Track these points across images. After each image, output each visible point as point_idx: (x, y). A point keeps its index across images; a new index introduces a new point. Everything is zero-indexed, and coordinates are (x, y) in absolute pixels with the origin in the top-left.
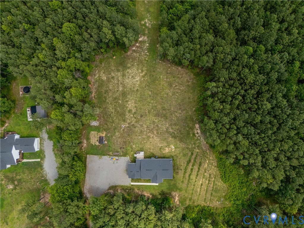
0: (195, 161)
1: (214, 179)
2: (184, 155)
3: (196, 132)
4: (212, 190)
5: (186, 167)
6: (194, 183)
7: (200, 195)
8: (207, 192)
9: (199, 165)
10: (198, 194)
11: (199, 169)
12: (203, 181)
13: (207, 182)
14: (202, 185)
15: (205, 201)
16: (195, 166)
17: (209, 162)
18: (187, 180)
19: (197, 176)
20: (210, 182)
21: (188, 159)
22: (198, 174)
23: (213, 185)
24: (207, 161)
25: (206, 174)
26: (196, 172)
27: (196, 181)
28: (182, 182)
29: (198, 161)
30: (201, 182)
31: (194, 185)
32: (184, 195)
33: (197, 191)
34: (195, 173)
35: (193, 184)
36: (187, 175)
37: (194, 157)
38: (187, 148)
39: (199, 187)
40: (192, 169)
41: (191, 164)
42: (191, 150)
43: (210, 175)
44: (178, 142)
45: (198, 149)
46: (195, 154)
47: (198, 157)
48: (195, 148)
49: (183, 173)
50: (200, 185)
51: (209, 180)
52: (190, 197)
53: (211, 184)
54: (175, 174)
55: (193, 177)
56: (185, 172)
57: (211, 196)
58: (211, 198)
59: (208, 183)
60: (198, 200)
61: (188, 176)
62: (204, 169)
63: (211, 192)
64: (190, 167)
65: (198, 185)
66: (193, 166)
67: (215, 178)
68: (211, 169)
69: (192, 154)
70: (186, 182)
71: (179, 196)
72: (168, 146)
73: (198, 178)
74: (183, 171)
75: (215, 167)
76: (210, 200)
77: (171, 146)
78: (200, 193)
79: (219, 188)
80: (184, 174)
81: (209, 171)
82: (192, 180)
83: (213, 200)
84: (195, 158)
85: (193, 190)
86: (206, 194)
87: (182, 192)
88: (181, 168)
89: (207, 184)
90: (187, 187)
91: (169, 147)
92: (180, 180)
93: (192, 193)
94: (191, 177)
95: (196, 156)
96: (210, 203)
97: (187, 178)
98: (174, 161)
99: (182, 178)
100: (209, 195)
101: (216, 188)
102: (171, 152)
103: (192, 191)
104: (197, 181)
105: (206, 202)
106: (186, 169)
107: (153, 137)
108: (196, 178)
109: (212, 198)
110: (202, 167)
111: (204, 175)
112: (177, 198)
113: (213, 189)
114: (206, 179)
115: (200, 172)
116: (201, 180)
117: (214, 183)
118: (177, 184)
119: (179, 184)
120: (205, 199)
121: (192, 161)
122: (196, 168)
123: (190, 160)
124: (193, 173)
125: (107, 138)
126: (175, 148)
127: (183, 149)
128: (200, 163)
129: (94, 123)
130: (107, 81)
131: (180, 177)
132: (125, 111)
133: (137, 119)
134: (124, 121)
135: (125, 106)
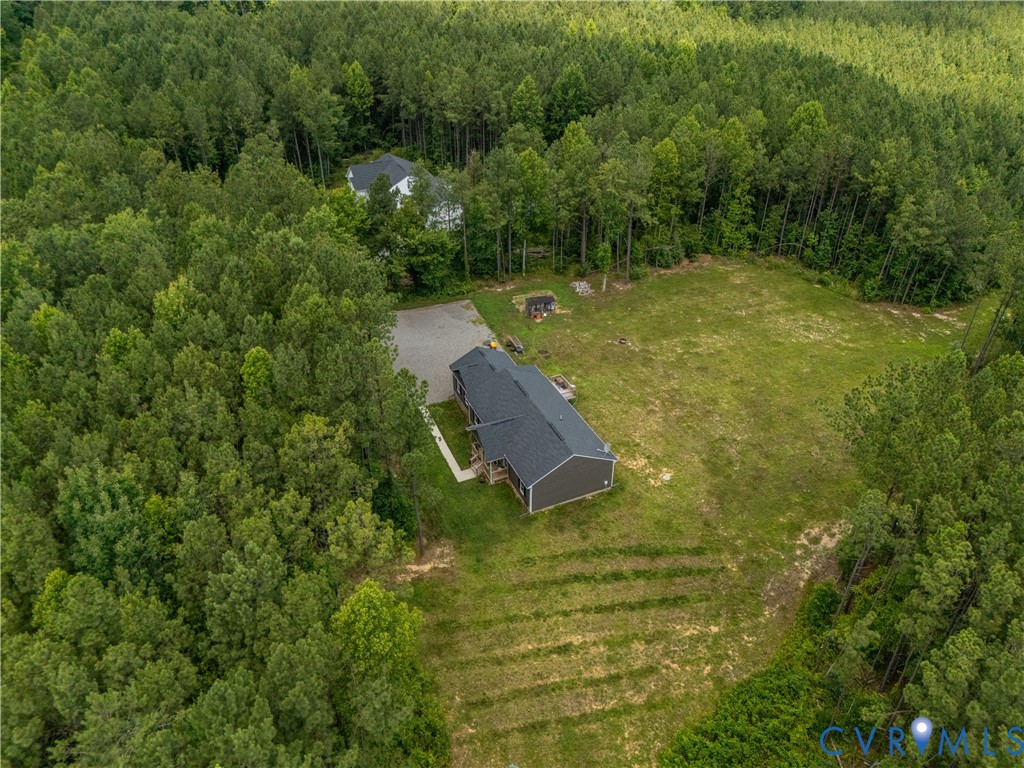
0: (671, 574)
1: (639, 700)
2: (665, 525)
3: (815, 532)
4: (567, 722)
5: (615, 549)
6: (551, 608)
7: (500, 663)
8: (537, 692)
9: (663, 601)
10: (499, 652)
11: (644, 605)
12: (593, 650)
13: (599, 672)
14: (564, 650)
15: (474, 705)
16: (641, 582)
17: (717, 637)
18: (549, 576)
19: (599, 609)
20: (605, 687)
21: (657, 544)
22: (611, 609)
23: (600, 716)
24: (715, 629)
25: (638, 646)
26: (618, 598)
27: (566, 614)
28: (528, 562)
29: (679, 586)
30: (577, 640)
31: (537, 615)
32: (456, 592)
33: (512, 639)
34: (608, 594)
35: (543, 606)
36: (576, 567)
37: (687, 561)
38: (707, 524)
39: (540, 641)
40: (617, 576)
41: (643, 564)
42: (708, 542)
43: (650, 670)
44: (704, 487)
45: (742, 569)
46: (706, 564)
47: (705, 581)
48: (735, 551)
49: (575, 548)
50: (561, 643)
51: (613, 679)
52: (463, 619)
53: (600, 697)
54: (546, 520)
55: (581, 595)
56: (583, 555)
57: (522, 730)
58: (507, 733)
59: (594, 683)
60: (464, 665)
61: (573, 572)
62: (660, 627)
63: (552, 717)
64: (627, 566)
65: (550, 630)
66: (638, 574)
67: (650, 706)
68: (688, 662)
69: (698, 552)
70: (533, 574)
71: (444, 570)
72: (657, 462)
73: (590, 617)
74: (584, 545)
75: (719, 681)
76: (496, 735)
77: (665, 469)
78: (512, 659)
79: (605, 753)
80: (571, 555)
81: (666, 654)
82: (564, 595)
83: (504, 749)
84: (688, 572)
85: (511, 619)
86: (518, 694)
87: (473, 577)
88: (592, 533)
89: (586, 675)
90: (514, 589)
91: (654, 467)
92: (528, 550)
93: (488, 623)
94: (577, 587)
95: (701, 572)
96: (471, 740)
97: (560, 573)
98: (605, 500)
99: (545, 552)
100: (519, 713)
101: (591, 736)
102: (637, 478)
103: (500, 615)
104: (573, 617)
105: (468, 719)
106: (600, 553)
107: (652, 411)
108: (585, 610)
109: (516, 739)
110: (664, 613)
111: (626, 641)
112: (427, 567)
113: (575, 724)
114: (610, 661)
115: (635, 617)
116: (591, 637)
117: (614, 712)
118: (505, 545)
119: (509, 552)
120: (485, 703)
121: (663, 564)
122: (639, 590)
123: (657, 554)
124: (602, 587)
125: (555, 319)
126: (670, 486)
127: (690, 513)
128: (678, 601)
129: (582, 287)
130: (735, 287)
131: (543, 545)
132: (677, 334)
133: (680, 363)
134: (644, 340)
135: (696, 332)
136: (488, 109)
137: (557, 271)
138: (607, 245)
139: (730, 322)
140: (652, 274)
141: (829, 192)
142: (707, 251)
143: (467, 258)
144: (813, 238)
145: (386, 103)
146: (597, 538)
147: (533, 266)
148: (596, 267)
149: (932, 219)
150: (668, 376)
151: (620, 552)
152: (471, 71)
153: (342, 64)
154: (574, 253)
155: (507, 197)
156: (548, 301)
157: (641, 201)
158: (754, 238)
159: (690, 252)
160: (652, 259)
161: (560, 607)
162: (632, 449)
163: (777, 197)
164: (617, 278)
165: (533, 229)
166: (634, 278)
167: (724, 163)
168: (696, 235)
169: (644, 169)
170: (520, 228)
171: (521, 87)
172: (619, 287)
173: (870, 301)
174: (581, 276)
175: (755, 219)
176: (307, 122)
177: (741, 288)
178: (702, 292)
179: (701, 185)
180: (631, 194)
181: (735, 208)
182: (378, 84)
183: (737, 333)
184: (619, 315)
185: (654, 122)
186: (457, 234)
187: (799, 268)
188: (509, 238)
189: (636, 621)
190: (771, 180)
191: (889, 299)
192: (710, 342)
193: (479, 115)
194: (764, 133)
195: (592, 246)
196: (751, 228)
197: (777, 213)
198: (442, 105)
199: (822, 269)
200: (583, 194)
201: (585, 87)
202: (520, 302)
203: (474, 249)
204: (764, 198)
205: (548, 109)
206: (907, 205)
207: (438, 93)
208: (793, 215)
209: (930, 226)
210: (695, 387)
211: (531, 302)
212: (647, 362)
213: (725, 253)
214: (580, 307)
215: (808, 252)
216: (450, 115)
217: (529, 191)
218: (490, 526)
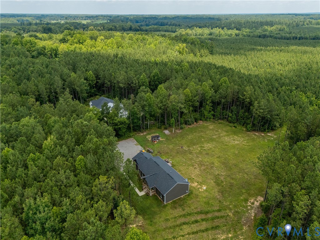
0: (213, 219)
2: (208, 203)
3: (252, 201)
5: (194, 213)
6: (178, 234)
9: (212, 228)
11: (207, 230)
16: (204, 222)
17: (231, 238)
18: (175, 224)
19: (193, 233)
21: (206, 210)
22: (197, 232)
24: (230, 235)
26: (198, 229)
27: (183, 236)
28: (167, 220)
29: (216, 223)
31: (174, 238)
34: (195, 227)
35: (175, 234)
36: (183, 220)
37: (217, 214)
38: (220, 201)
40: (196, 222)
41: (203, 216)
42: (222, 207)
44: (216, 190)
45: (234, 215)
46: (223, 214)
47: (223, 220)
48: (230, 209)
49: (181, 214)
54: (170, 206)
55: (186, 229)
56: (184, 216)
61: (182, 222)
62: (213, 237)
64: (199, 218)
66: (203, 220)
69: (219, 211)
70: (170, 224)
71: (140, 226)
72: (201, 184)
73: (191, 236)
74: (184, 213)
77: (203, 186)
80: (180, 216)
82: (181, 229)
84: (218, 217)
87: (150, 227)
88: (185, 208)
90: (164, 229)
91: (200, 185)
92: (167, 216)
94: (185, 226)
95: (222, 217)
97: (178, 222)
98: (188, 197)
99: (172, 216)
102: (196, 189)
103: (162, 239)
104: (185, 237)
106: (189, 214)
107: (195, 168)
108: (189, 234)
110: (214, 232)
112: (134, 226)
115: (205, 234)
118: (159, 215)
119: (160, 217)
121: (210, 216)
122: (204, 225)
123: (207, 213)
124: (192, 225)
125: (160, 142)
126: (206, 191)
127: (214, 198)
128: (217, 227)
129: (167, 132)
130: (211, 130)
131: (171, 214)
132: (198, 144)
133: (200, 153)
134: (188, 146)
135: (203, 143)
136: (133, 83)
137: (159, 128)
138: (173, 119)
139: (211, 140)
140: (186, 127)
141: (233, 101)
142: (201, 120)
143: (132, 126)
144: (230, 115)
145: (100, 82)
146: (187, 210)
147: (152, 126)
148: (170, 126)
149: (263, 107)
150: (198, 157)
151: (196, 213)
152: (126, 72)
153: (86, 72)
154: (163, 122)
155: (143, 107)
156: (158, 137)
157: (183, 106)
158: (214, 115)
159: (196, 121)
160: (186, 123)
161: (180, 234)
162: (192, 180)
163: (219, 103)
164: (176, 129)
165: (151, 116)
166: (182, 128)
167: (203, 95)
168: (197, 115)
169: (182, 97)
170: (148, 116)
171: (142, 76)
172: (178, 131)
173: (249, 131)
174: (166, 129)
175: (213, 110)
176: (77, 88)
177: (213, 130)
178: (202, 131)
179: (198, 101)
180: (180, 105)
181: (208, 107)
182: (97, 77)
183: (214, 143)
184: (179, 139)
185: (182, 84)
186: (128, 118)
187: (227, 123)
188: (144, 118)
189: (205, 236)
190: (217, 99)
191: (254, 130)
192: (207, 146)
193: (130, 85)
195: (168, 120)
196: (212, 112)
197: (219, 108)
198: (118, 82)
199: (234, 123)
200: (165, 105)
201: (160, 76)
202: (149, 137)
203: (133, 123)
204: (215, 104)
205: (150, 82)
206: (256, 104)
207: (117, 79)
208: (223, 108)
209: (263, 109)
210: (206, 159)
211: (153, 137)
212: (191, 153)
213: (206, 120)
214: (167, 138)
215: (230, 118)
216: (121, 85)
217: (150, 105)
218: (153, 209)
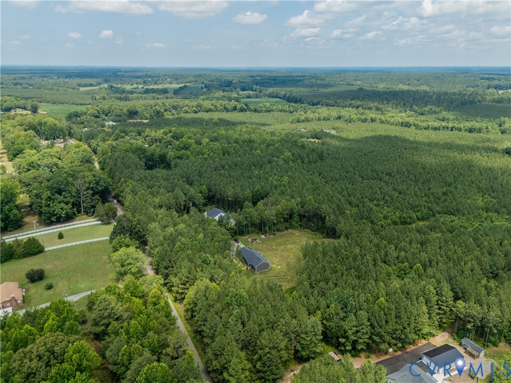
0: (279, 279)
2: (279, 273)
21: (277, 275)
24: (285, 284)
37: (282, 277)
38: (286, 273)
41: (275, 278)
42: (286, 275)
44: (286, 268)
48: (290, 276)
54: (258, 273)
69: (284, 276)
77: (279, 266)
80: (263, 277)
91: (277, 266)
98: (269, 271)
102: (274, 268)
106: (268, 277)
107: (277, 258)
125: (257, 243)
126: (280, 268)
127: (283, 271)
129: (263, 236)
130: (296, 236)
132: (283, 245)
133: (283, 250)
134: (276, 246)
135: (287, 245)
136: (239, 197)
137: (257, 233)
138: (267, 227)
139: (294, 243)
140: (278, 234)
141: (315, 215)
142: (290, 228)
143: (237, 231)
144: (313, 225)
145: (211, 195)
146: (267, 275)
147: (252, 232)
148: (266, 232)
149: (332, 221)
150: (281, 252)
151: (271, 277)
152: (233, 188)
153: (200, 186)
154: (260, 229)
155: (246, 218)
156: (256, 239)
157: (274, 218)
158: (300, 225)
159: (286, 229)
160: (278, 230)
162: (273, 264)
163: (304, 216)
164: (271, 235)
165: (252, 224)
166: (274, 234)
167: (292, 210)
168: (287, 225)
169: (274, 212)
170: (249, 224)
171: (246, 192)
172: (271, 236)
173: (324, 238)
174: (262, 234)
175: (301, 221)
176: (197, 202)
177: (298, 236)
178: (289, 237)
179: (287, 214)
180: (271, 217)
181: (295, 219)
182: (209, 190)
183: (295, 245)
184: (271, 242)
185: (277, 201)
186: (235, 225)
187: (311, 232)
188: (247, 226)
190: (302, 213)
191: (329, 238)
192: (289, 246)
193: (236, 199)
194: (301, 202)
195: (265, 228)
196: (300, 223)
197: (305, 220)
198: (227, 196)
199: (315, 232)
200: (262, 217)
201: (261, 191)
202: (250, 240)
203: (239, 229)
204: (301, 217)
205: (253, 196)
206: (327, 217)
207: (226, 194)
208: (309, 220)
209: (332, 222)
210: (286, 254)
211: (252, 240)
212: (277, 250)
213: (295, 229)
214: (263, 240)
215: (312, 228)
216: (230, 199)
217: (251, 217)
218: (249, 275)
